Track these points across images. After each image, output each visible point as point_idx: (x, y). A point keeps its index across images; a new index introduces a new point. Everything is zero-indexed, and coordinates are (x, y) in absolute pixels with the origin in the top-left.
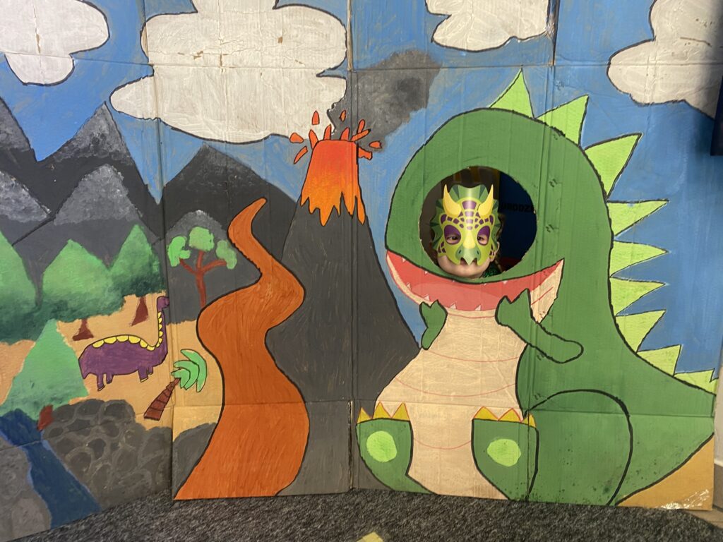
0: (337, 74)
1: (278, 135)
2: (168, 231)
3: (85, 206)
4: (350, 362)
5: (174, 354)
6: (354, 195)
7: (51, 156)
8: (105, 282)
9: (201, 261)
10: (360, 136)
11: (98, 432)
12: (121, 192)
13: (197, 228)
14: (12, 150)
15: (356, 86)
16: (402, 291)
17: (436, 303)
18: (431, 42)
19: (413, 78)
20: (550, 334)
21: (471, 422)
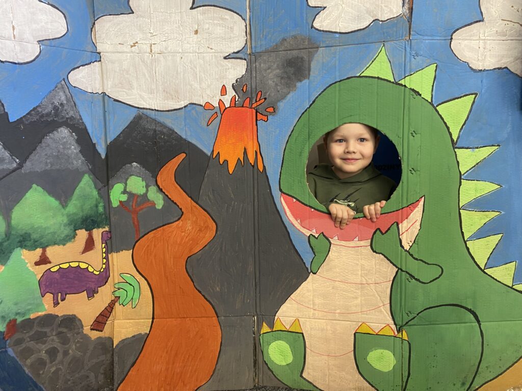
0: (240, 57)
1: (195, 104)
2: (110, 180)
3: (47, 159)
4: (254, 283)
5: (114, 277)
6: (255, 149)
7: (21, 118)
8: (61, 219)
9: (135, 201)
10: (258, 103)
11: (54, 341)
12: (75, 148)
13: (133, 176)
15: (254, 65)
16: (294, 226)
17: (322, 234)
18: (312, 28)
19: (298, 57)
20: (417, 259)
21: (353, 335)
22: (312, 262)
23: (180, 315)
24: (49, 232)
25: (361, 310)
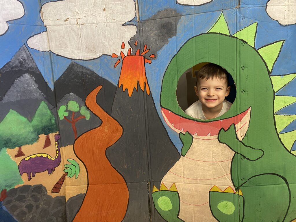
0: (132, 24)
1: (106, 55)
2: (58, 103)
3: (17, 93)
4: (147, 163)
5: (64, 161)
6: (144, 81)
8: (29, 129)
9: (73, 116)
10: (145, 52)
11: (30, 200)
12: (35, 86)
13: (71, 101)
15: (141, 29)
16: (170, 127)
17: (187, 132)
18: (176, 3)
19: (168, 22)
20: (247, 146)
21: (208, 193)
22: (182, 149)
23: (104, 183)
24: (22, 137)
25: (213, 177)
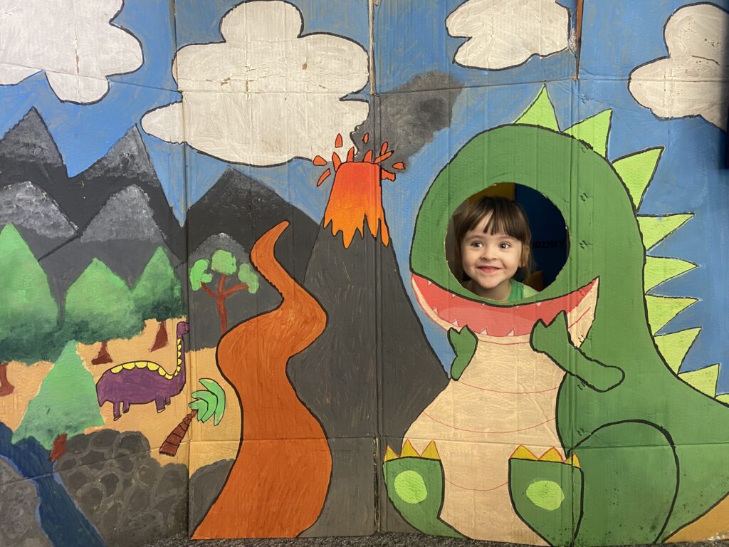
0: (360, 98)
1: (302, 158)
2: (191, 254)
3: (111, 225)
4: (375, 394)
5: (192, 383)
6: (378, 217)
7: (82, 173)
8: (127, 304)
9: (222, 284)
10: (383, 158)
11: (112, 466)
12: (147, 213)
13: (219, 251)
14: (46, 164)
15: (379, 109)
16: (429, 317)
17: (465, 328)
18: (453, 63)
19: (435, 99)
20: (590, 359)
21: (508, 462)
23: (278, 436)
24: (112, 321)
25: (518, 427)
